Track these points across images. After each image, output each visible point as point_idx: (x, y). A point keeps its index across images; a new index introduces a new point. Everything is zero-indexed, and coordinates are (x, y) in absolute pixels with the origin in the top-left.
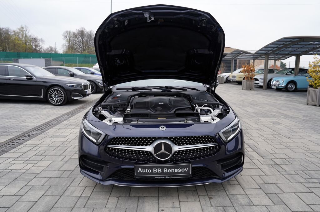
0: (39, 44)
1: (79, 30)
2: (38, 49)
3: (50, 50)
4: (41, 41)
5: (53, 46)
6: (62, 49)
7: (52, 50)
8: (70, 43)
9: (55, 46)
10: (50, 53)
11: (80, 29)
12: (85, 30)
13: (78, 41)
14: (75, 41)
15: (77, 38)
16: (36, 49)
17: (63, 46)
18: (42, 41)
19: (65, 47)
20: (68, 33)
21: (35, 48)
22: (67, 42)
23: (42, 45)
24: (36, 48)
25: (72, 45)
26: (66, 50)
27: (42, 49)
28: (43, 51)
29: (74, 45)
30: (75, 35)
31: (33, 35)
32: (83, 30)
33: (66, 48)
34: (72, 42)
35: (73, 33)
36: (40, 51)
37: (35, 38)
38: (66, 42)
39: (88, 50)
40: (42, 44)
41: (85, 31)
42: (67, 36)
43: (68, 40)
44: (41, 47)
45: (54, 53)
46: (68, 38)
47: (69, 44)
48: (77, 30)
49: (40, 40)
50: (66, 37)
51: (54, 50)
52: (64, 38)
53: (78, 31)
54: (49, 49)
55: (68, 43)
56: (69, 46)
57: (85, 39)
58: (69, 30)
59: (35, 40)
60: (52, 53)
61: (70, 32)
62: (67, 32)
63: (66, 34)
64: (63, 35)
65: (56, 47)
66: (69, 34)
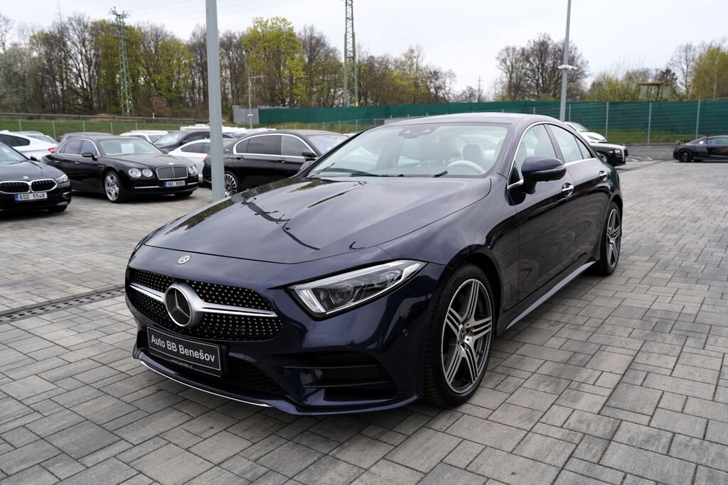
0: (444, 83)
1: (534, 42)
2: (442, 96)
3: (468, 95)
4: (449, 77)
5: (475, 87)
6: (493, 92)
7: (472, 95)
8: (514, 75)
9: (480, 85)
10: (468, 103)
11: (537, 40)
12: (550, 39)
13: (532, 70)
14: (523, 71)
15: (529, 62)
16: (436, 96)
17: (495, 84)
18: (451, 75)
19: (501, 86)
20: (511, 52)
21: (434, 92)
22: (506, 73)
23: (452, 86)
24: (437, 94)
25: (518, 81)
26: (502, 92)
27: (450, 95)
28: (452, 99)
29: (521, 79)
30: (525, 56)
31: (431, 66)
32: (546, 40)
33: (502, 88)
34: (517, 75)
35: (521, 51)
36: (445, 98)
37: (435, 72)
38: (504, 74)
39: (555, 90)
40: (451, 83)
41: (550, 42)
42: (508, 59)
43: (509, 70)
44: (447, 89)
45: (476, 101)
46: (508, 63)
47: (511, 78)
48: (529, 41)
49: (448, 74)
50: (504, 61)
51: (477, 94)
52: (501, 64)
53: (532, 44)
54: (467, 92)
55: (508, 75)
56: (510, 82)
57: (549, 62)
58: (511, 45)
59: (435, 75)
60: (473, 101)
61: (514, 49)
62: (507, 49)
63: (506, 54)
64: (497, 59)
65: (481, 88)
66: (511, 54)
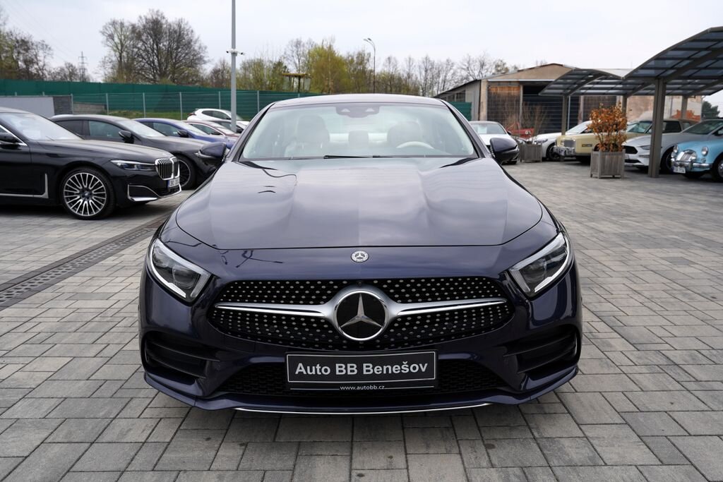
0: (36, 56)
1: (146, 19)
2: (34, 71)
3: (67, 73)
4: (43, 49)
5: (76, 64)
6: (102, 72)
7: (72, 74)
8: (124, 54)
9: (83, 63)
10: (69, 82)
11: (149, 17)
12: (164, 18)
13: (145, 50)
14: (136, 50)
15: (142, 40)
16: (27, 71)
17: (104, 62)
18: (45, 47)
19: (111, 65)
20: (118, 27)
21: (24, 66)
22: (115, 51)
23: (46, 61)
24: (28, 68)
25: (130, 61)
26: (113, 74)
27: (45, 72)
28: (48, 76)
29: (133, 59)
30: (136, 33)
31: (17, 33)
32: (159, 18)
33: (112, 68)
34: (128, 53)
35: (130, 28)
36: (39, 75)
37: (23, 41)
38: (113, 53)
39: (174, 73)
40: (45, 57)
41: (163, 21)
42: (116, 35)
43: (117, 47)
44: (41, 64)
45: (78, 81)
46: (117, 40)
47: (120, 57)
48: (141, 17)
49: (39, 46)
50: (111, 37)
51: (79, 73)
52: (107, 40)
53: (144, 21)
54: (66, 70)
55: (118, 54)
56: (120, 62)
57: (164, 44)
58: (118, 18)
59: (24, 44)
60: (75, 81)
61: (122, 24)
62: (114, 23)
63: (112, 29)
64: (103, 33)
65: (85, 66)
66: (119, 30)
